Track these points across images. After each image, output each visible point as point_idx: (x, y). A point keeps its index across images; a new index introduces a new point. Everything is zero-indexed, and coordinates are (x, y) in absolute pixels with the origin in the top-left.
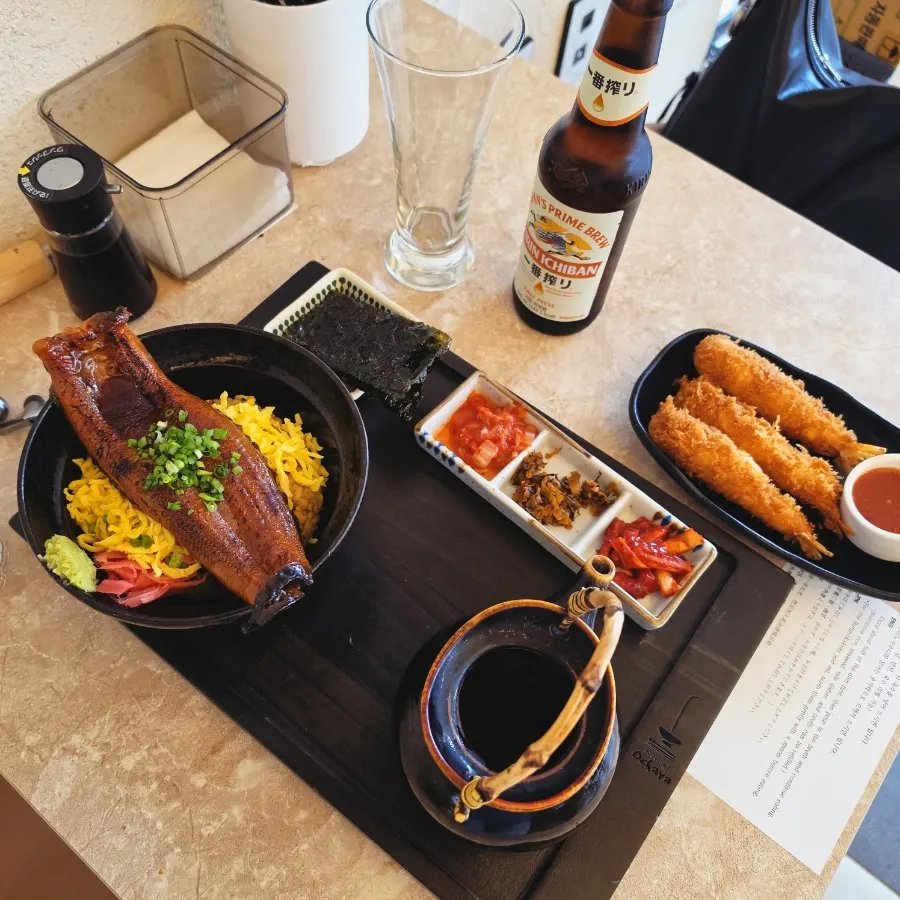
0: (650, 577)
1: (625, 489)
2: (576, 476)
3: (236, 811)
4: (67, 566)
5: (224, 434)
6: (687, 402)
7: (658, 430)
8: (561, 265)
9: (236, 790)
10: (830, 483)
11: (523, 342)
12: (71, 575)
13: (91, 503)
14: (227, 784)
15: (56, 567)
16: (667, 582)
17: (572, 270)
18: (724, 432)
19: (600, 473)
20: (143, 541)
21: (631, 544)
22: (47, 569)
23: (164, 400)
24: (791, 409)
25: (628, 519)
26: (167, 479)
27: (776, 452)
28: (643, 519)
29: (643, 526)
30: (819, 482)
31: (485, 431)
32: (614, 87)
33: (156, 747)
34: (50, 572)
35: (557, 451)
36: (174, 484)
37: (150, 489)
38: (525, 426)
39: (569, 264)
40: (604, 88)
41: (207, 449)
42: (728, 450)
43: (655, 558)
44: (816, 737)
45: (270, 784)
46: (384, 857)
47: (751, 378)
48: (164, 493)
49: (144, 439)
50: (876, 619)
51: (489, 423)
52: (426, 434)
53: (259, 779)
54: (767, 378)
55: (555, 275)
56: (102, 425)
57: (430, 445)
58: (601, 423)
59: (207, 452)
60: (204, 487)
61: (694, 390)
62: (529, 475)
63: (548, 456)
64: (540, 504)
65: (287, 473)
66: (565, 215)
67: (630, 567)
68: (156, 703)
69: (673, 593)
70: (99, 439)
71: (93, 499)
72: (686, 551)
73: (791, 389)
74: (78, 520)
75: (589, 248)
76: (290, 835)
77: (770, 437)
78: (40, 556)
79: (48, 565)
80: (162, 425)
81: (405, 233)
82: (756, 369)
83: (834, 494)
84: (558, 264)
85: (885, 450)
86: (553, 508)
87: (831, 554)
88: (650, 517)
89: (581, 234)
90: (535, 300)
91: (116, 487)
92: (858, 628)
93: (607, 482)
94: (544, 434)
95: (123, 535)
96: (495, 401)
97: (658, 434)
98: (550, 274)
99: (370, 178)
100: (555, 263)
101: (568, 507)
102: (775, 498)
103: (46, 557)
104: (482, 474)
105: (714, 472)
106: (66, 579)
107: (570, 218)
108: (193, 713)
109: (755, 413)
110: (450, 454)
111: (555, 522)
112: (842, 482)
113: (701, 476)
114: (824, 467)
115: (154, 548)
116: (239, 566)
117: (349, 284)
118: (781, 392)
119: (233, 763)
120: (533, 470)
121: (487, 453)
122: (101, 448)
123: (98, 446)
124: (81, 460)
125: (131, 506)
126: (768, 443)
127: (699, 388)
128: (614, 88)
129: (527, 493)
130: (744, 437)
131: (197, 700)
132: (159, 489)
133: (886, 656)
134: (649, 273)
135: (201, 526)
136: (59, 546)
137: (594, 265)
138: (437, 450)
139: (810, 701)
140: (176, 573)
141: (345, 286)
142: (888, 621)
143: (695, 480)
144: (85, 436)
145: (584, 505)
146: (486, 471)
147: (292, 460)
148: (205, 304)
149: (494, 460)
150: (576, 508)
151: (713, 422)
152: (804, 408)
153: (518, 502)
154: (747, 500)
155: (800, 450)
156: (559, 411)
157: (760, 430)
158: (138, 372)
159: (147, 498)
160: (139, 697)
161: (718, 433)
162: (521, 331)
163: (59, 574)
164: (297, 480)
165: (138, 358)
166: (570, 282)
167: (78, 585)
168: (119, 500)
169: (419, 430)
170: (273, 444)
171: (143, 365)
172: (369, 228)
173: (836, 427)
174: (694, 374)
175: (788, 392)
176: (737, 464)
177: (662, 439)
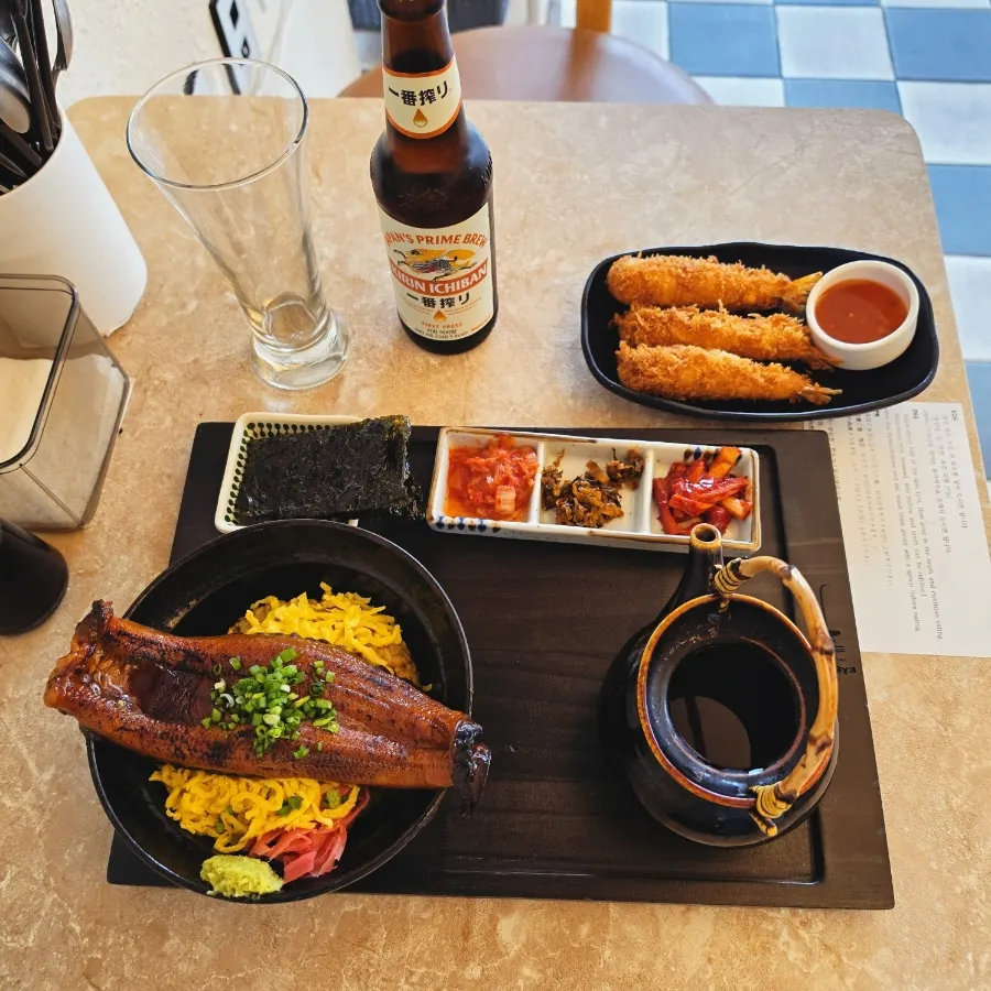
0: (721, 511)
1: (644, 450)
2: (592, 465)
3: (527, 971)
4: (245, 881)
5: (292, 653)
6: (637, 338)
7: (634, 379)
8: (453, 284)
9: (512, 954)
10: (797, 330)
11: (449, 374)
12: (255, 887)
13: (203, 806)
14: (500, 955)
15: (234, 890)
16: (736, 506)
17: (466, 282)
18: (686, 344)
19: (614, 450)
20: (290, 805)
21: (685, 494)
22: (226, 899)
23: (201, 661)
24: (723, 287)
25: (663, 473)
26: (277, 732)
27: (739, 333)
28: (676, 465)
29: (681, 470)
30: (789, 335)
31: (490, 480)
32: (428, 96)
33: (412, 973)
34: (233, 899)
35: (561, 454)
36: (285, 733)
37: (265, 753)
38: (520, 451)
39: (460, 279)
40: (418, 102)
41: (289, 678)
42: (702, 357)
43: (714, 492)
44: (927, 550)
45: (537, 925)
46: (678, 909)
47: (674, 281)
48: (283, 747)
49: (215, 711)
50: (902, 419)
51: (487, 470)
52: (441, 518)
53: (524, 928)
54: (687, 272)
55: (451, 296)
56: (159, 727)
57: (451, 526)
58: (570, 402)
59: (290, 680)
60: (312, 715)
61: (636, 323)
62: (557, 493)
63: (557, 464)
64: (585, 512)
65: (368, 645)
66: (437, 238)
67: (698, 514)
68: (380, 937)
69: (749, 512)
70: (168, 742)
71: (201, 802)
72: (730, 469)
73: (712, 269)
74: (200, 831)
75: (473, 253)
76: (588, 953)
77: (723, 322)
78: (209, 892)
79: (225, 894)
80: (220, 685)
81: (270, 339)
82: (673, 269)
83: (806, 338)
84: (450, 285)
85: (821, 273)
86: (598, 508)
87: (841, 391)
88: (680, 458)
89: (462, 246)
90: (441, 328)
91: (220, 774)
92: (895, 437)
93: (624, 453)
94: (542, 447)
95: (265, 814)
96: (475, 445)
97: (636, 381)
98: (445, 297)
99: (183, 306)
100: (447, 285)
101: (609, 498)
102: (766, 374)
103: (216, 889)
104: (514, 520)
105: (702, 385)
106: (252, 894)
107: (444, 237)
108: (421, 919)
109: (698, 310)
110: (476, 521)
111: (607, 518)
112: (805, 323)
113: (693, 394)
114: (782, 320)
115: (306, 803)
116: (399, 762)
117: (261, 425)
118: (705, 278)
119: (492, 933)
120: (555, 485)
121: (507, 497)
122: (177, 749)
123: (173, 749)
124: (156, 773)
125: (250, 782)
126: (726, 328)
127: (639, 319)
128: (429, 98)
129: (568, 510)
130: (704, 337)
131: (415, 904)
132: (273, 748)
133: (931, 445)
134: (509, 237)
135: (337, 753)
136: (220, 870)
137: (482, 266)
138: (461, 526)
139: (902, 524)
140: (343, 811)
141: (257, 429)
142: (912, 415)
143: (689, 401)
144: (150, 750)
145: (619, 487)
146: (515, 515)
147: (362, 630)
148: (119, 535)
149: (517, 500)
150: (615, 494)
151: (670, 341)
152: (733, 279)
153: (564, 524)
154: (744, 390)
155: (754, 318)
156: (527, 416)
157: (714, 322)
158: (153, 652)
159: (268, 763)
160: (361, 942)
161: (683, 348)
162: (441, 364)
163: (242, 894)
164: (379, 645)
165: (144, 639)
166: (468, 295)
167: (269, 890)
168: (232, 783)
169: (432, 519)
170: (333, 627)
171: (152, 642)
172: (222, 356)
173: (766, 279)
174: (624, 308)
175: (711, 273)
176: (717, 365)
177: (641, 384)
